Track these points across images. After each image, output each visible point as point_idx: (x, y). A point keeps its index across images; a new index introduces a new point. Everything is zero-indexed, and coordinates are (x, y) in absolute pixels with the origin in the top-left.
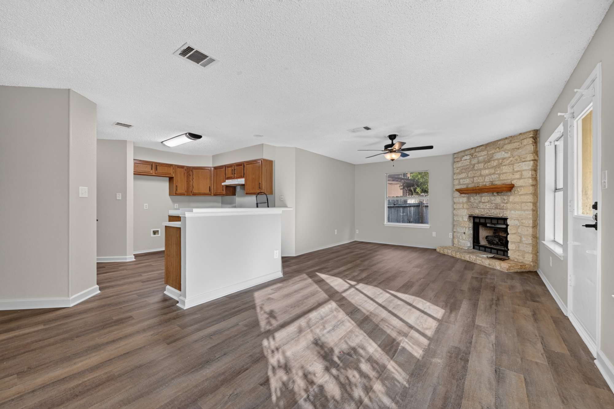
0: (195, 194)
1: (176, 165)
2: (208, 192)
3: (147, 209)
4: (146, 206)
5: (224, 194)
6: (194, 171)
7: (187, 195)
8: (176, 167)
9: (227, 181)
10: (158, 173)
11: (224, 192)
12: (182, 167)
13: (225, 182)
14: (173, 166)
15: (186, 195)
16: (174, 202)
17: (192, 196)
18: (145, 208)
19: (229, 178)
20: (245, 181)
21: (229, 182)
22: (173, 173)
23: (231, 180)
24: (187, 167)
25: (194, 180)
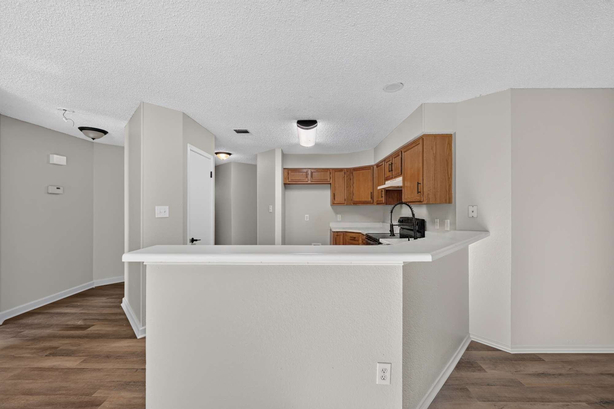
0: (356, 203)
1: (333, 169)
2: (370, 199)
3: (307, 221)
4: (307, 217)
5: (384, 202)
6: (354, 172)
7: (347, 205)
8: (334, 171)
9: (387, 182)
10: (313, 180)
11: (383, 199)
12: (341, 170)
13: (385, 184)
14: (330, 170)
15: (345, 204)
16: (337, 213)
17: (354, 205)
18: (306, 220)
19: (387, 179)
20: (404, 180)
21: (389, 184)
22: (330, 179)
23: (390, 181)
24: (347, 169)
25: (354, 185)
